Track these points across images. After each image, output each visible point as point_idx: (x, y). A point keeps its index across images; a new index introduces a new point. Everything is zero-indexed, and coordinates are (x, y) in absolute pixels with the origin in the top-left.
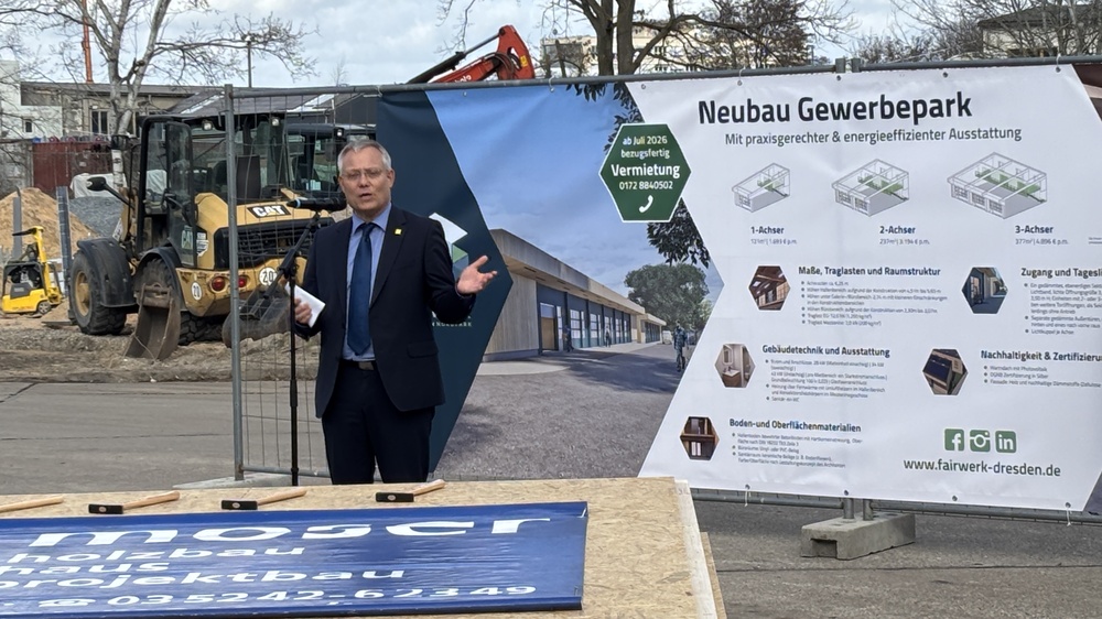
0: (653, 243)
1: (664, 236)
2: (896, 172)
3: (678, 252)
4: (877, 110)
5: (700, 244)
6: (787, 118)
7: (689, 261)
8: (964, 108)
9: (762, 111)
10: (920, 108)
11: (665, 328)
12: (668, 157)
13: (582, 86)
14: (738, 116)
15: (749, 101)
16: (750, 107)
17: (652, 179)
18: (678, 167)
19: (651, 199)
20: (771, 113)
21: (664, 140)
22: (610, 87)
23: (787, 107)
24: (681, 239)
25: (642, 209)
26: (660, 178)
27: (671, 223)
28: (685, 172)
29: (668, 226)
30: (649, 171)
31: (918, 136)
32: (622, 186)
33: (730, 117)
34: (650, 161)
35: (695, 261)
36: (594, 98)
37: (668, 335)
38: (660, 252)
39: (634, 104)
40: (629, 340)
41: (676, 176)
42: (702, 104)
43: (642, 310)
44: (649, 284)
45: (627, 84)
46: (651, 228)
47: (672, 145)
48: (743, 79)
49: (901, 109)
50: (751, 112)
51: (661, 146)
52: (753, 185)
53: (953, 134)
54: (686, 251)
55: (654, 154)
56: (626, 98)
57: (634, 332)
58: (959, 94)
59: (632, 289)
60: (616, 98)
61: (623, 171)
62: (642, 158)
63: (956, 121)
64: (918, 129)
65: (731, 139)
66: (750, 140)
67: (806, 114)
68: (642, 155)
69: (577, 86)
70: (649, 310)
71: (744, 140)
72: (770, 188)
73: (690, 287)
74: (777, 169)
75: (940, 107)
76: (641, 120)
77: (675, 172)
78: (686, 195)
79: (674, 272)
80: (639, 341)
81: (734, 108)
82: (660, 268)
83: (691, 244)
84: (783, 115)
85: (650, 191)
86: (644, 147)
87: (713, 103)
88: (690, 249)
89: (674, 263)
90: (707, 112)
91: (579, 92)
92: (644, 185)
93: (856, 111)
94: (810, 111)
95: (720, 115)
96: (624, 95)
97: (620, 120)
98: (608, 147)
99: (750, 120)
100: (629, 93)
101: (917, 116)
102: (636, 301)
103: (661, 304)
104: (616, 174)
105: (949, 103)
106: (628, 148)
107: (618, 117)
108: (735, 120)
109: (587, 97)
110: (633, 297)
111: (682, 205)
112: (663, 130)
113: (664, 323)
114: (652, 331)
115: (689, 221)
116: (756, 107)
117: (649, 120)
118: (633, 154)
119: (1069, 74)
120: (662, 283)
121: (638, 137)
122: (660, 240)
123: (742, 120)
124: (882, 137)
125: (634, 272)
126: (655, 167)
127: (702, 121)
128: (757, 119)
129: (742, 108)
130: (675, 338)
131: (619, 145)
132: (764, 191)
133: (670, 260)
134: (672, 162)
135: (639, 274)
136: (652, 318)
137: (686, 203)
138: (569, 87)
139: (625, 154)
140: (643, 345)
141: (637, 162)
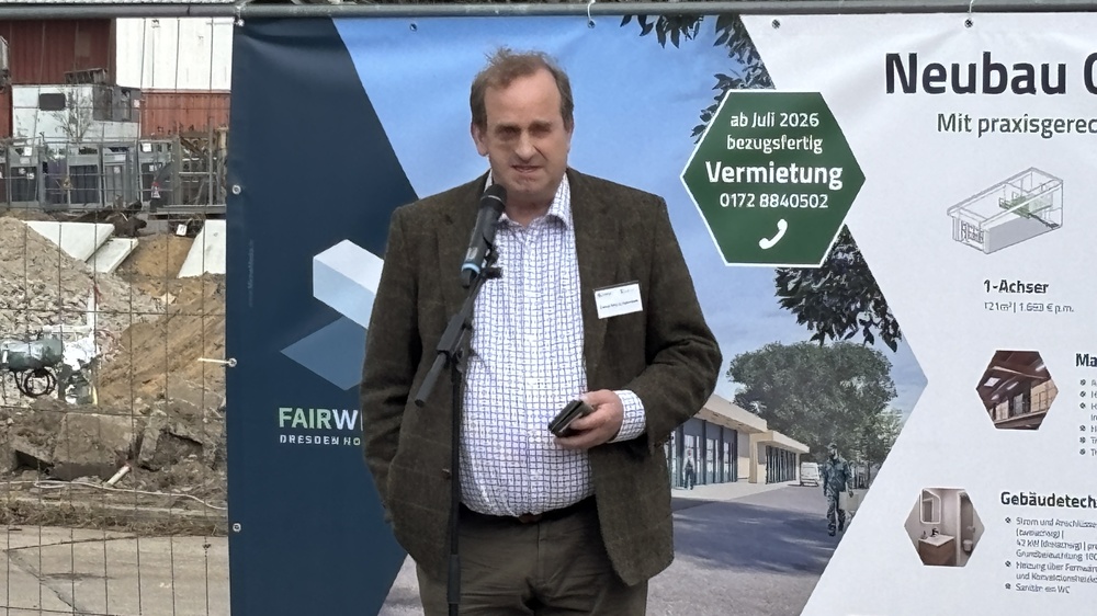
0: (788, 304)
1: (810, 293)
3: (838, 321)
5: (881, 306)
6: (1061, 89)
7: (859, 339)
9: (1012, 74)
11: (806, 458)
12: (818, 150)
13: (652, 20)
14: (964, 82)
15: (987, 56)
16: (988, 67)
17: (787, 189)
18: (839, 170)
19: (783, 225)
20: (1030, 78)
21: (814, 121)
23: (1062, 68)
24: (844, 298)
25: (765, 244)
26: (801, 189)
27: (824, 270)
28: (854, 179)
29: (818, 274)
30: (781, 175)
32: (725, 200)
33: (948, 84)
34: (783, 158)
35: (870, 338)
36: (676, 41)
37: (812, 471)
38: (801, 320)
39: (754, 54)
40: (733, 477)
41: (836, 185)
42: (892, 60)
43: (761, 424)
44: (777, 377)
45: (744, 18)
46: (782, 279)
47: (829, 128)
48: (975, 17)
50: (990, 75)
51: (808, 132)
52: (990, 206)
54: (852, 320)
55: (792, 144)
56: (740, 42)
57: (743, 465)
59: (742, 387)
60: (717, 43)
61: (728, 174)
62: (767, 151)
66: (985, 126)
68: (766, 146)
69: (642, 18)
70: (775, 424)
71: (974, 125)
72: (1024, 212)
73: (859, 385)
74: (1038, 179)
76: (768, 83)
77: (834, 178)
78: (853, 220)
79: (829, 357)
80: (753, 480)
81: (956, 68)
82: (803, 349)
83: (863, 309)
84: (1054, 82)
85: (782, 212)
86: (774, 132)
87: (913, 58)
88: (861, 316)
89: (828, 342)
90: (899, 72)
91: (646, 29)
92: (769, 201)
95: (927, 79)
96: (735, 38)
97: (725, 82)
98: (699, 129)
99: (988, 89)
100: (746, 36)
102: (749, 408)
103: (799, 415)
104: (714, 179)
106: (739, 133)
107: (722, 77)
108: (958, 89)
109: (662, 40)
110: (743, 401)
111: (847, 238)
112: (814, 102)
113: (805, 449)
114: (779, 460)
115: (861, 267)
116: (1001, 68)
117: (784, 83)
118: (750, 144)
120: (804, 376)
121: (762, 114)
122: (796, 298)
123: (971, 88)
125: (747, 357)
126: (794, 169)
127: (890, 89)
128: (1001, 89)
129: (972, 68)
130: (825, 474)
131: (723, 127)
132: (1012, 216)
133: (820, 337)
134: (827, 161)
135: (759, 360)
136: (780, 439)
137: (854, 235)
138: (627, 19)
139: (733, 144)
140: (762, 486)
141: (757, 158)
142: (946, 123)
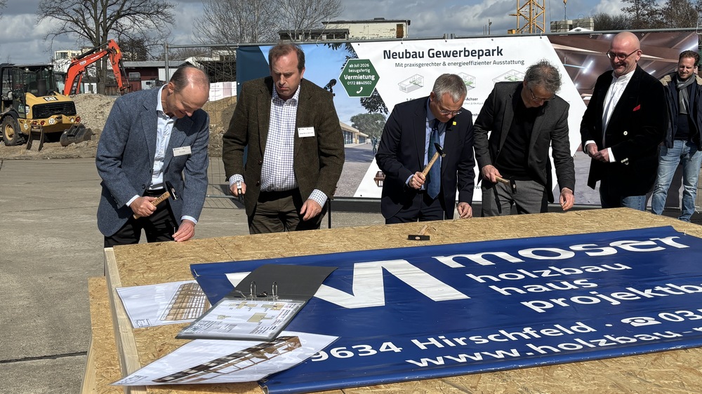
0: (363, 105)
1: (368, 103)
2: (470, 77)
3: (374, 108)
4: (462, 54)
5: (384, 105)
6: (423, 57)
7: (379, 112)
8: (500, 52)
9: (412, 54)
10: (481, 53)
11: (368, 138)
12: (369, 72)
13: (331, 44)
14: (401, 56)
15: (406, 50)
16: (406, 53)
17: (362, 80)
18: (374, 76)
19: (362, 88)
20: (416, 55)
21: (368, 65)
22: (344, 44)
23: (423, 52)
24: (375, 103)
25: (358, 92)
26: (365, 80)
27: (371, 98)
28: (377, 78)
29: (369, 99)
30: (361, 77)
31: (479, 63)
32: (348, 83)
33: (397, 57)
34: (361, 74)
35: (381, 112)
36: (336, 49)
37: (369, 141)
38: (366, 108)
39: (354, 51)
40: (352, 143)
42: (385, 52)
43: (358, 131)
44: (361, 121)
45: (352, 44)
46: (362, 100)
47: (371, 67)
48: (403, 42)
49: (473, 53)
50: (407, 54)
51: (367, 68)
52: (407, 83)
53: (495, 62)
54: (377, 108)
55: (363, 71)
56: (351, 49)
57: (354, 140)
58: (498, 47)
59: (353, 123)
60: (346, 49)
61: (349, 78)
63: (496, 57)
64: (479, 61)
65: (397, 65)
66: (406, 65)
67: (431, 55)
68: (357, 71)
69: (329, 44)
70: (361, 131)
71: (403, 65)
72: (415, 84)
73: (379, 122)
74: (418, 77)
75: (489, 53)
76: (357, 58)
77: (373, 78)
78: (377, 86)
79: (372, 116)
80: (356, 143)
81: (399, 53)
82: (367, 115)
83: (380, 105)
84: (421, 55)
85: (361, 85)
86: (359, 68)
87: (390, 51)
88: (379, 107)
89: (372, 113)
90: (387, 54)
91: (330, 47)
92: (358, 83)
93: (453, 54)
94: (433, 54)
95: (393, 55)
97: (348, 57)
98: (342, 68)
99: (406, 57)
100: (352, 47)
101: (479, 56)
102: (355, 128)
103: (366, 129)
104: (346, 79)
105: (493, 51)
106: (351, 69)
109: (333, 49)
110: (353, 126)
112: (368, 61)
114: (362, 139)
115: (379, 97)
116: (409, 53)
117: (361, 57)
118: (354, 71)
119: (545, 38)
120: (367, 120)
121: (356, 64)
122: (365, 104)
123: (403, 57)
124: (464, 64)
125: (354, 117)
126: (364, 76)
127: (385, 58)
128: (409, 57)
129: (403, 53)
130: (372, 141)
131: (348, 67)
132: (412, 85)
133: (370, 112)
134: (371, 74)
135: (357, 117)
136: (362, 134)
137: (377, 90)
138: (325, 45)
139: (350, 71)
140: (358, 144)
141: (355, 74)
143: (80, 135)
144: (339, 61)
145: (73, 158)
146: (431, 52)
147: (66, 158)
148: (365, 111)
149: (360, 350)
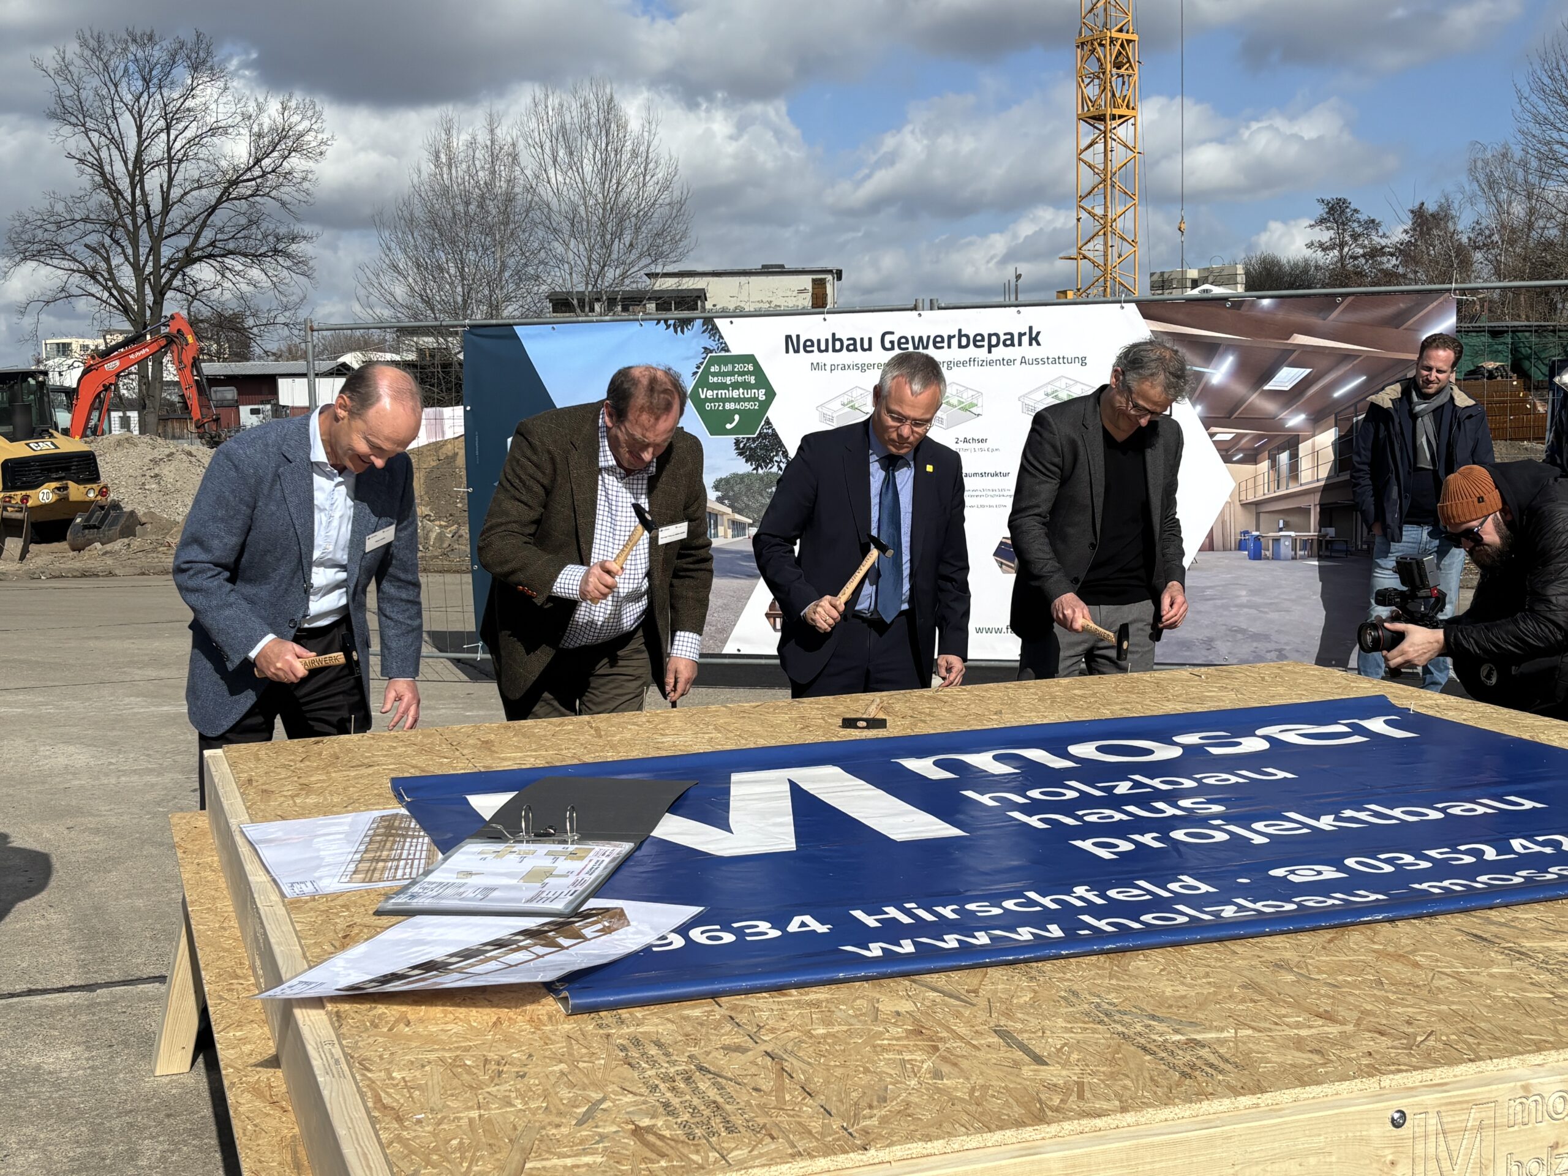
0: (740, 454)
1: (751, 449)
2: (971, 393)
3: (764, 461)
4: (955, 342)
6: (870, 349)
8: (1034, 339)
9: (846, 343)
10: (994, 340)
11: (751, 525)
12: (753, 382)
13: (671, 322)
14: (823, 347)
15: (834, 335)
16: (834, 339)
17: (738, 400)
18: (764, 391)
19: (737, 417)
20: (855, 344)
21: (751, 367)
22: (698, 323)
23: (870, 339)
24: (767, 450)
25: (729, 426)
26: (745, 400)
27: (758, 438)
28: (771, 394)
29: (754, 440)
30: (735, 394)
31: (990, 363)
32: (708, 406)
33: (815, 348)
34: (736, 386)
36: (682, 332)
38: (747, 461)
39: (721, 337)
41: (762, 398)
42: (788, 338)
43: (729, 511)
44: (736, 489)
45: (716, 320)
46: (737, 442)
47: (758, 372)
48: (827, 316)
49: (977, 341)
50: (835, 344)
51: (748, 373)
52: (836, 405)
53: (1023, 361)
54: (771, 461)
55: (740, 379)
56: (714, 331)
57: (721, 530)
58: (1031, 328)
59: (719, 494)
60: (704, 332)
61: (710, 394)
62: (729, 382)
63: (1026, 350)
64: (990, 357)
66: (834, 368)
67: (888, 346)
68: (728, 380)
69: (666, 321)
70: (735, 510)
71: (828, 367)
72: (853, 407)
74: (860, 392)
75: (1012, 339)
76: (728, 351)
77: (761, 395)
78: (772, 414)
79: (761, 478)
80: (725, 537)
81: (819, 341)
82: (749, 475)
83: (777, 455)
84: (866, 346)
85: (736, 411)
86: (731, 374)
87: (798, 337)
88: (776, 458)
89: (760, 471)
90: (792, 344)
91: (668, 327)
92: (730, 406)
93: (935, 342)
94: (892, 342)
95: (805, 346)
96: (712, 329)
97: (707, 350)
98: (695, 373)
99: (834, 350)
100: (717, 328)
101: (990, 346)
102: (723, 503)
103: (747, 506)
104: (703, 396)
105: (1021, 335)
106: (714, 374)
107: (705, 348)
108: (820, 351)
109: (676, 332)
110: (720, 500)
111: (768, 422)
112: (751, 359)
113: (751, 521)
114: (738, 528)
115: (775, 435)
116: (841, 340)
117: (736, 350)
118: (720, 379)
119: (1132, 308)
121: (726, 365)
122: (743, 451)
123: (827, 350)
124: (957, 364)
125: (721, 480)
126: (741, 390)
127: (787, 351)
128: (841, 350)
129: (827, 340)
131: (707, 372)
132: (847, 409)
133: (756, 469)
134: (757, 386)
135: (727, 481)
136: (738, 517)
137: (771, 420)
138: (659, 321)
139: (712, 380)
140: (730, 539)
141: (724, 386)
142: (816, 367)
143: (112, 525)
144: (688, 358)
145: (97, 576)
146: (888, 338)
147: (83, 576)
148: (744, 467)
149: (747, 931)
